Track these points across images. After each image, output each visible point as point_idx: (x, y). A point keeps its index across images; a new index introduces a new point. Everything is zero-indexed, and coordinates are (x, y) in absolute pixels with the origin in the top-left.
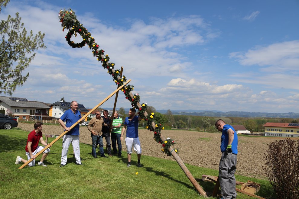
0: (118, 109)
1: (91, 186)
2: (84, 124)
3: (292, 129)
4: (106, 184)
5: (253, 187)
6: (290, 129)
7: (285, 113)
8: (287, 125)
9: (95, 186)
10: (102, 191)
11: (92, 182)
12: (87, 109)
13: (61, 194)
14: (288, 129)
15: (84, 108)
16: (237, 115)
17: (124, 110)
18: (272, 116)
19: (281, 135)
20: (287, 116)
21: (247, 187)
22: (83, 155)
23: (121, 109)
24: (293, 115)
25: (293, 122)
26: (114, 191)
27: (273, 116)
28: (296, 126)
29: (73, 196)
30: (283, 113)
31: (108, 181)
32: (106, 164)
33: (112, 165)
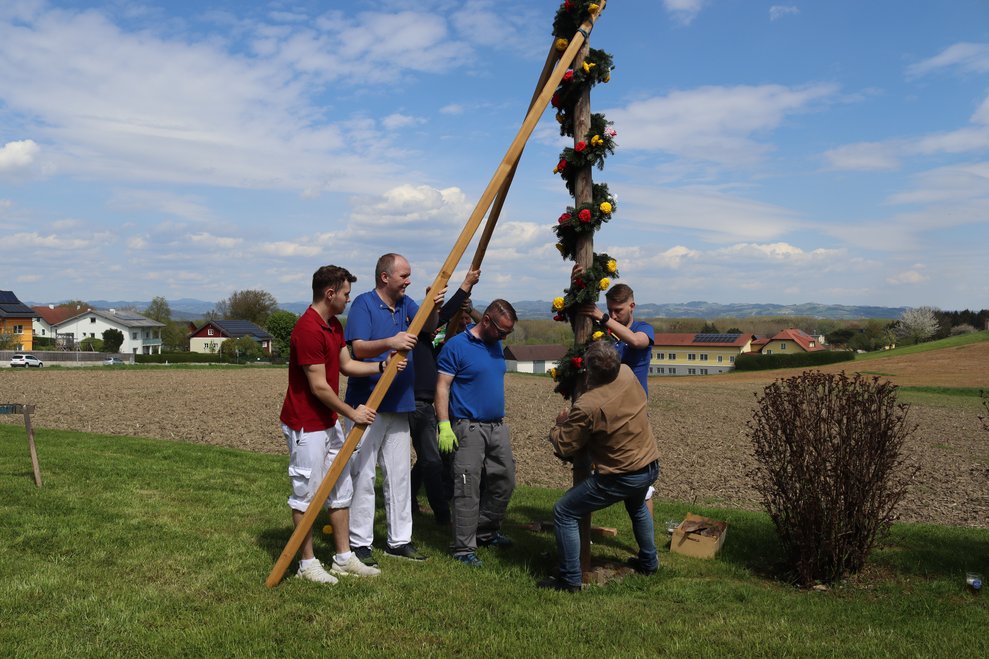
0: (143, 303)
1: (151, 590)
2: (23, 363)
3: (704, 352)
4: (207, 576)
5: (708, 533)
6: (698, 352)
7: (682, 304)
8: (690, 339)
9: (169, 589)
10: (204, 605)
11: (148, 574)
12: (29, 306)
13: (35, 642)
14: (692, 351)
15: (17, 302)
16: (542, 315)
17: (166, 305)
18: (644, 314)
19: (674, 370)
20: (686, 313)
21: (692, 536)
22: (71, 474)
23: (155, 302)
24: (703, 308)
25: (707, 329)
26: (248, 597)
27: (648, 314)
28: (714, 341)
29: (92, 640)
30: (676, 305)
31: (209, 562)
32: (173, 499)
33: (198, 500)
